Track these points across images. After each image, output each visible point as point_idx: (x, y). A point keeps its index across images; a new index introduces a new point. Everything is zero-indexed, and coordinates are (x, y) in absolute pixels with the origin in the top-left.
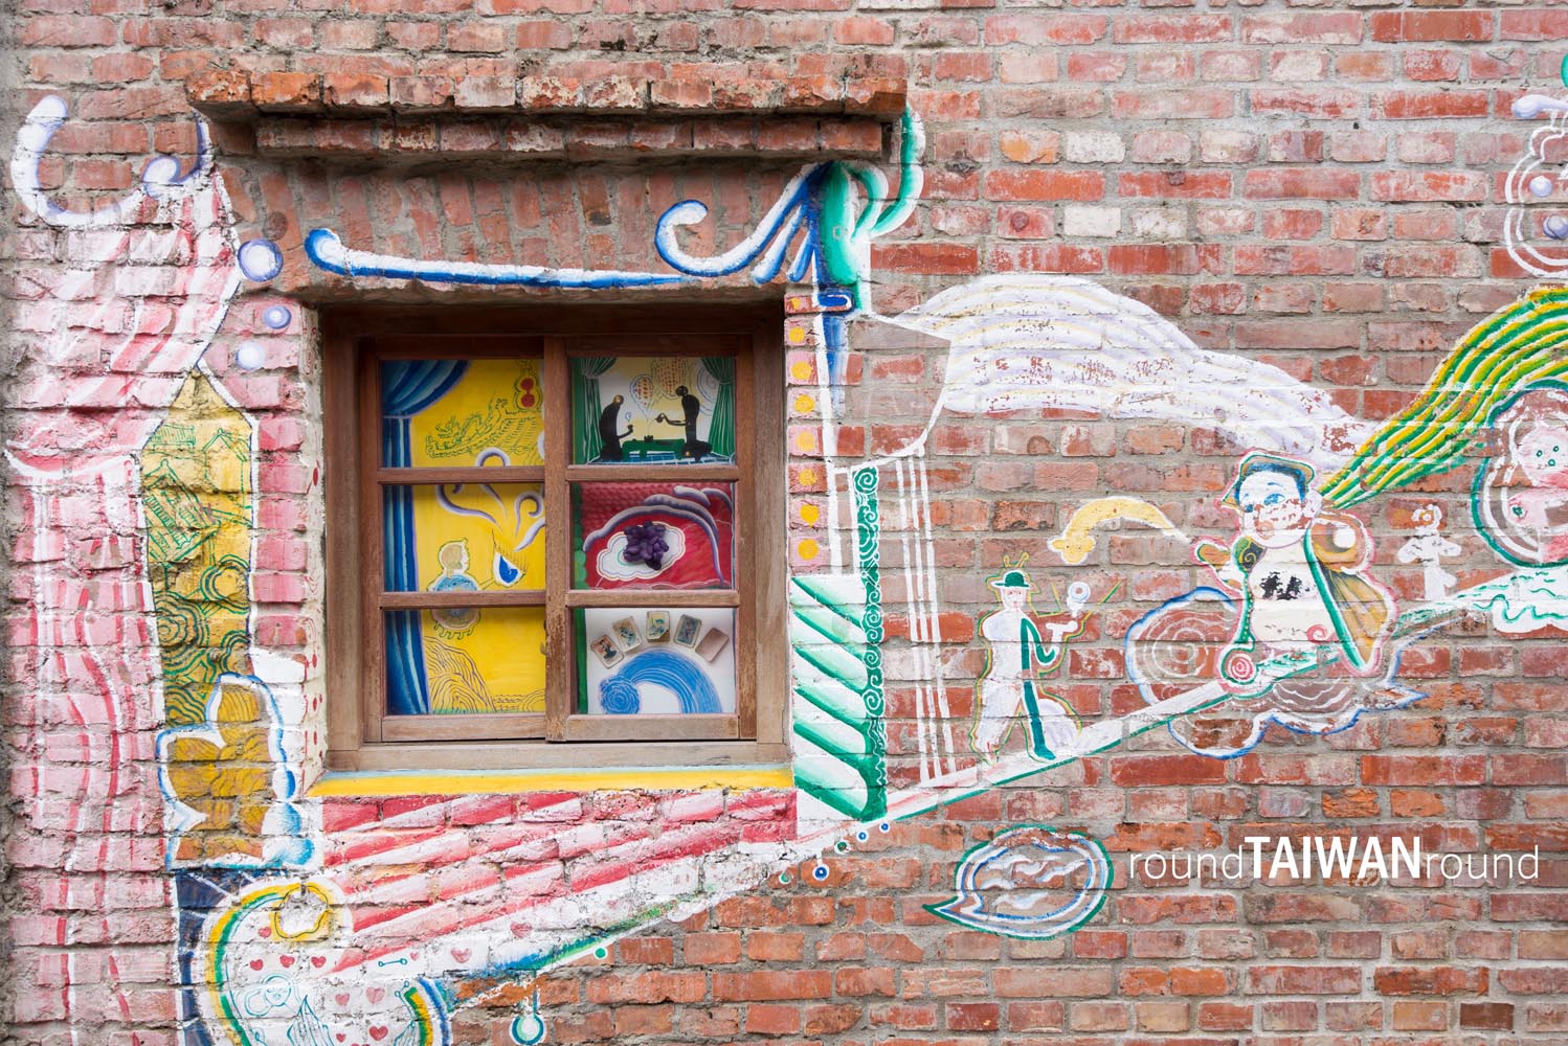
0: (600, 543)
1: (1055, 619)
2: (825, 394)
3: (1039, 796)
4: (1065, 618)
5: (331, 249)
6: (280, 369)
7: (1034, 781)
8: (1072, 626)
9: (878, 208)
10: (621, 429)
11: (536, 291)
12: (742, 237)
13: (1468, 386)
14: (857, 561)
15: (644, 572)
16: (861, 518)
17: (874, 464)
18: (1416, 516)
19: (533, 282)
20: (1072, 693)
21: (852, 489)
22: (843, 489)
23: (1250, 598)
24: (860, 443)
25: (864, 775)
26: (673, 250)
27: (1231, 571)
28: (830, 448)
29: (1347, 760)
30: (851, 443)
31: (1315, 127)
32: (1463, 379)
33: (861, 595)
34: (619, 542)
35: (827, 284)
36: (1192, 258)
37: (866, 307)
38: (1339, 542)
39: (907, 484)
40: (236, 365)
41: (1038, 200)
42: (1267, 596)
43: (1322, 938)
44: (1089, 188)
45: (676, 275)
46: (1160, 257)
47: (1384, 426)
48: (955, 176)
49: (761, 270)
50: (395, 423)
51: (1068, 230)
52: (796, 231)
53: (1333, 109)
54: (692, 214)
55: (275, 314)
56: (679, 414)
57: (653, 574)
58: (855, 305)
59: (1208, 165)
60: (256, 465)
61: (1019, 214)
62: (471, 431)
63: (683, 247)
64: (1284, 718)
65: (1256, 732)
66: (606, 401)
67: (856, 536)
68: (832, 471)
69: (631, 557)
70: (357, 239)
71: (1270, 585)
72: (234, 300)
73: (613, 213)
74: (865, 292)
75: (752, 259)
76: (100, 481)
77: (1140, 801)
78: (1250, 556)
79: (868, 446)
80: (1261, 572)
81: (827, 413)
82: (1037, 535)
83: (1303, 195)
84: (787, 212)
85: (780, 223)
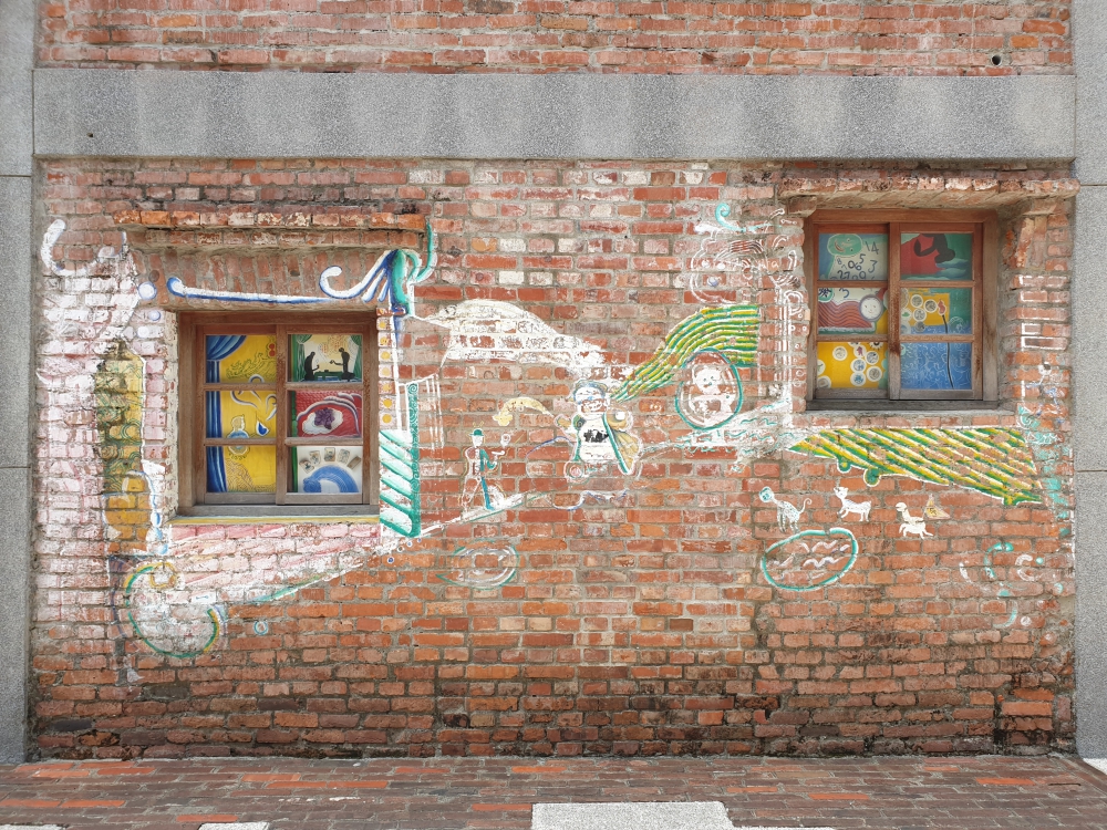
0: (304, 417)
1: (495, 450)
2: (394, 351)
3: (488, 526)
4: (500, 449)
5: (178, 286)
6: (155, 339)
7: (486, 520)
8: (503, 453)
9: (417, 271)
10: (314, 366)
11: (267, 304)
12: (358, 282)
13: (674, 350)
14: (408, 424)
15: (323, 429)
16: (410, 406)
17: (415, 382)
18: (652, 406)
19: (266, 301)
20: (502, 482)
21: (406, 392)
22: (402, 392)
23: (580, 442)
24: (410, 372)
25: (410, 517)
26: (327, 288)
27: (572, 429)
28: (396, 375)
29: (621, 512)
30: (405, 372)
31: (609, 237)
32: (672, 347)
33: (411, 439)
34: (312, 417)
35: (395, 303)
36: (554, 293)
37: (412, 313)
38: (618, 417)
39: (431, 391)
40: (137, 337)
41: (489, 268)
42: (587, 440)
43: (610, 589)
44: (510, 264)
45: (328, 299)
46: (541, 293)
47: (637, 368)
48: (451, 257)
49: (367, 296)
50: (213, 363)
51: (501, 281)
52: (382, 280)
53: (616, 230)
54: (335, 271)
55: (154, 314)
56: (340, 361)
57: (327, 431)
58: (407, 312)
59: (562, 254)
60: (145, 379)
61: (480, 274)
62: (246, 368)
63: (331, 287)
64: (594, 493)
65: (581, 500)
66: (307, 354)
67: (408, 413)
68: (397, 385)
69: (317, 423)
70: (190, 282)
71: (588, 436)
72: (137, 308)
73: (301, 271)
74: (412, 307)
75: (361, 292)
76: (78, 386)
77: (531, 529)
78: (580, 423)
79: (414, 373)
80: (585, 429)
81: (396, 360)
82: (488, 413)
83: (603, 267)
84: (377, 272)
85: (374, 276)
